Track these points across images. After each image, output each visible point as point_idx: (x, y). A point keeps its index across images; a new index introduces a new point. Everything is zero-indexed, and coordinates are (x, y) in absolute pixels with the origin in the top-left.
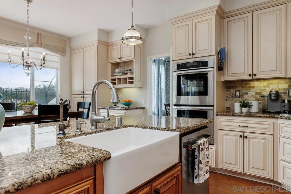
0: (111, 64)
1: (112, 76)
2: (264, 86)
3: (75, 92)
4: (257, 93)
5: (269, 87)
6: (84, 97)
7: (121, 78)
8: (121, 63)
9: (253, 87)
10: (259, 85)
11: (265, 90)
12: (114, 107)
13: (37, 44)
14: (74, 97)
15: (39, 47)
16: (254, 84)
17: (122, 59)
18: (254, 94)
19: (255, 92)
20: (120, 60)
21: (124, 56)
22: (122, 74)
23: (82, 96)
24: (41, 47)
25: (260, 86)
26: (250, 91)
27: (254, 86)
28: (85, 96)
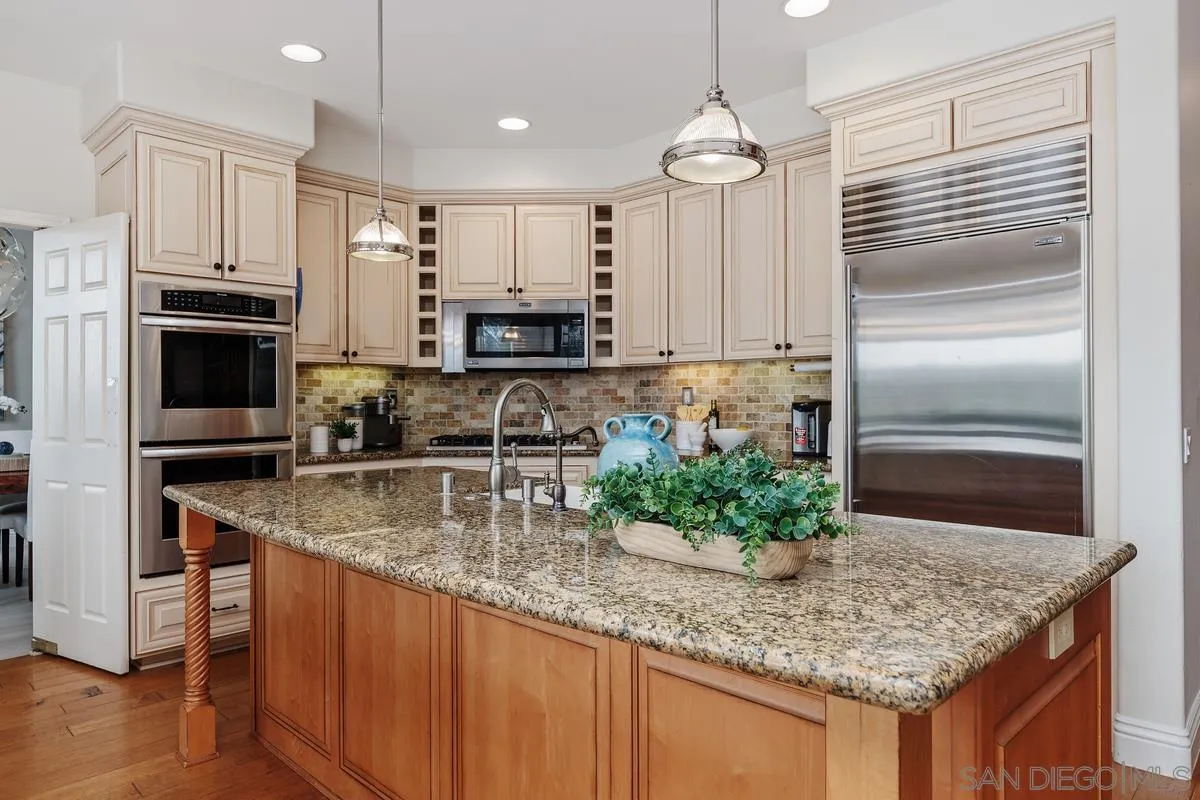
2: (342, 383)
4: (327, 400)
5: (351, 384)
9: (318, 383)
10: (331, 378)
11: (343, 392)
16: (319, 374)
18: (320, 402)
19: (322, 397)
25: (332, 382)
26: (311, 394)
27: (320, 381)
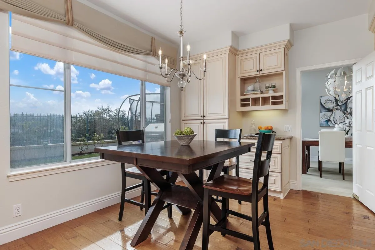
0: (241, 79)
1: (242, 94)
3: (187, 117)
6: (204, 123)
7: (259, 98)
8: (257, 78)
12: (256, 136)
13: (152, 52)
14: (187, 123)
15: (153, 56)
17: (261, 72)
20: (258, 73)
21: (265, 68)
22: (260, 92)
23: (202, 121)
24: (155, 56)
28: (205, 121)
